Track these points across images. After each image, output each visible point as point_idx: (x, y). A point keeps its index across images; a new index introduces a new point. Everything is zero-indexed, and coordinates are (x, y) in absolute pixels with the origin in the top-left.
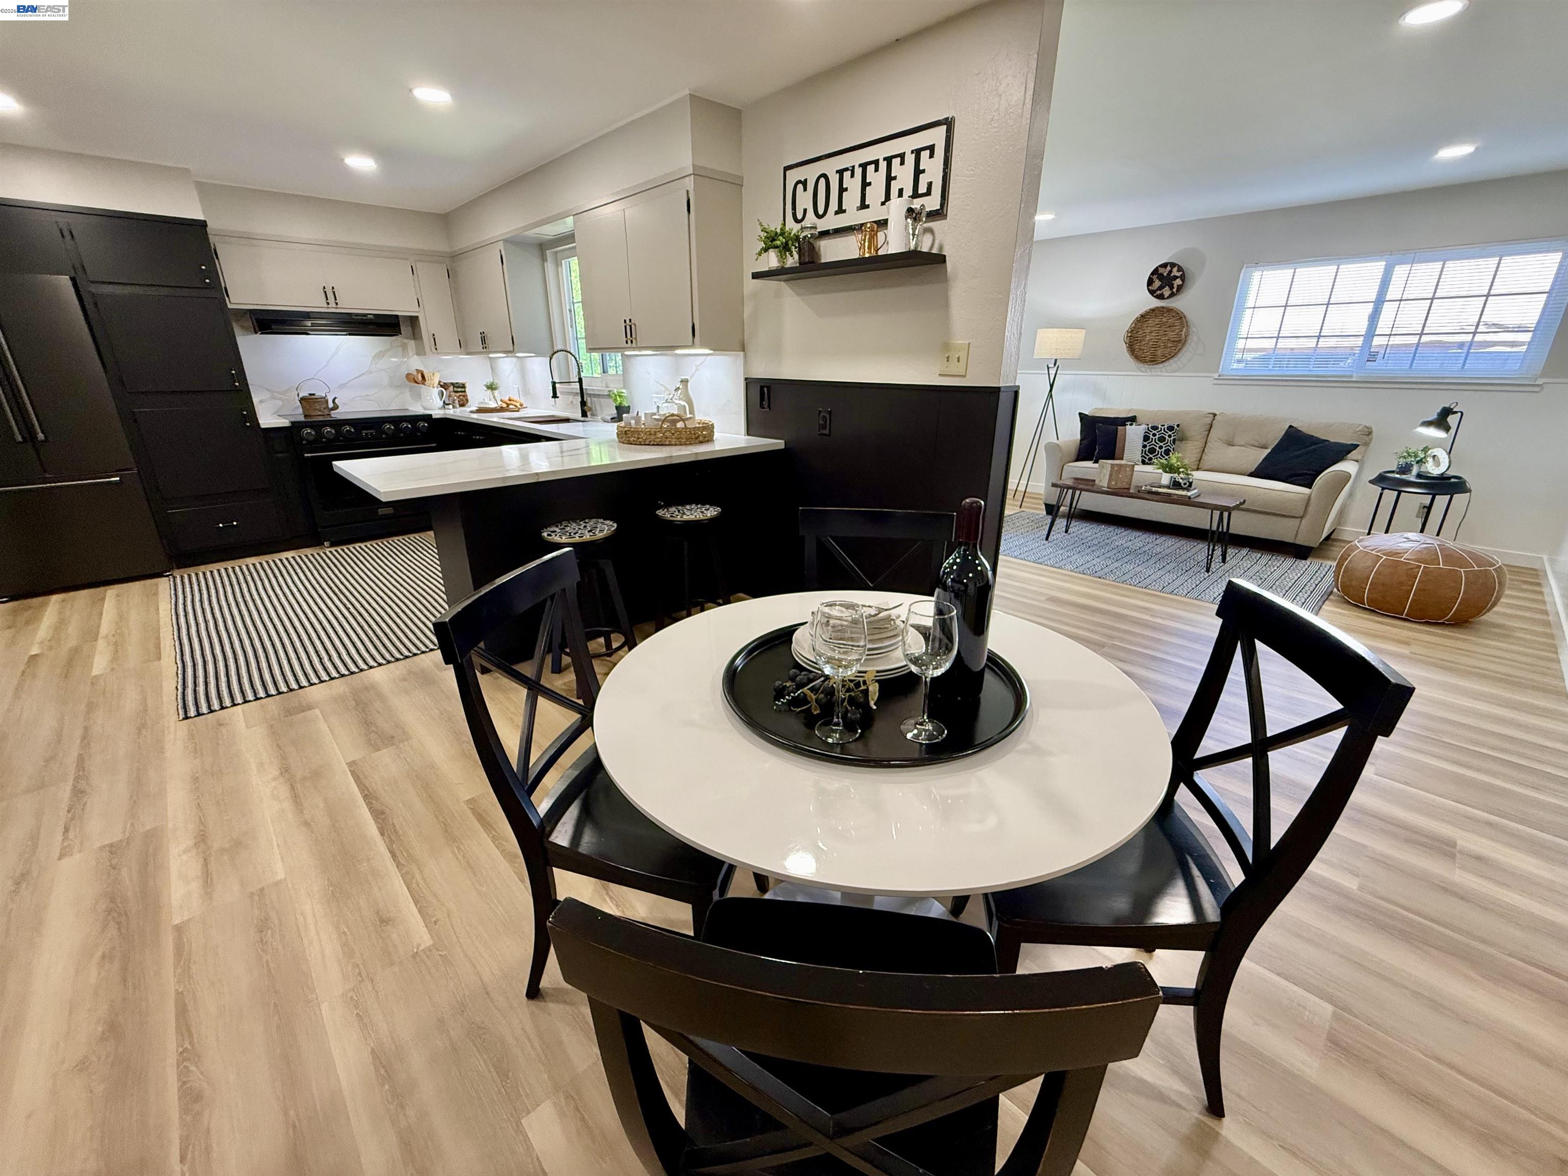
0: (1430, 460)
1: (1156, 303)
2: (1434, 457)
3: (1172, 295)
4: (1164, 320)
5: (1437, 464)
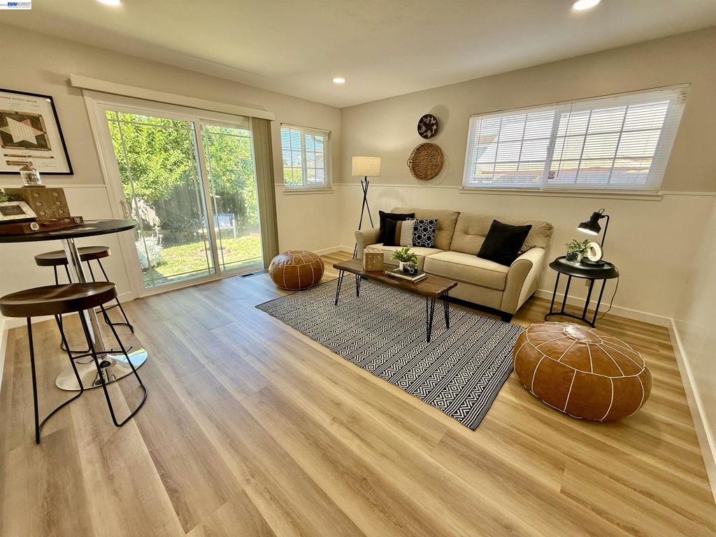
0: (589, 250)
1: (424, 141)
2: (592, 248)
3: (432, 136)
4: (430, 151)
5: (594, 254)
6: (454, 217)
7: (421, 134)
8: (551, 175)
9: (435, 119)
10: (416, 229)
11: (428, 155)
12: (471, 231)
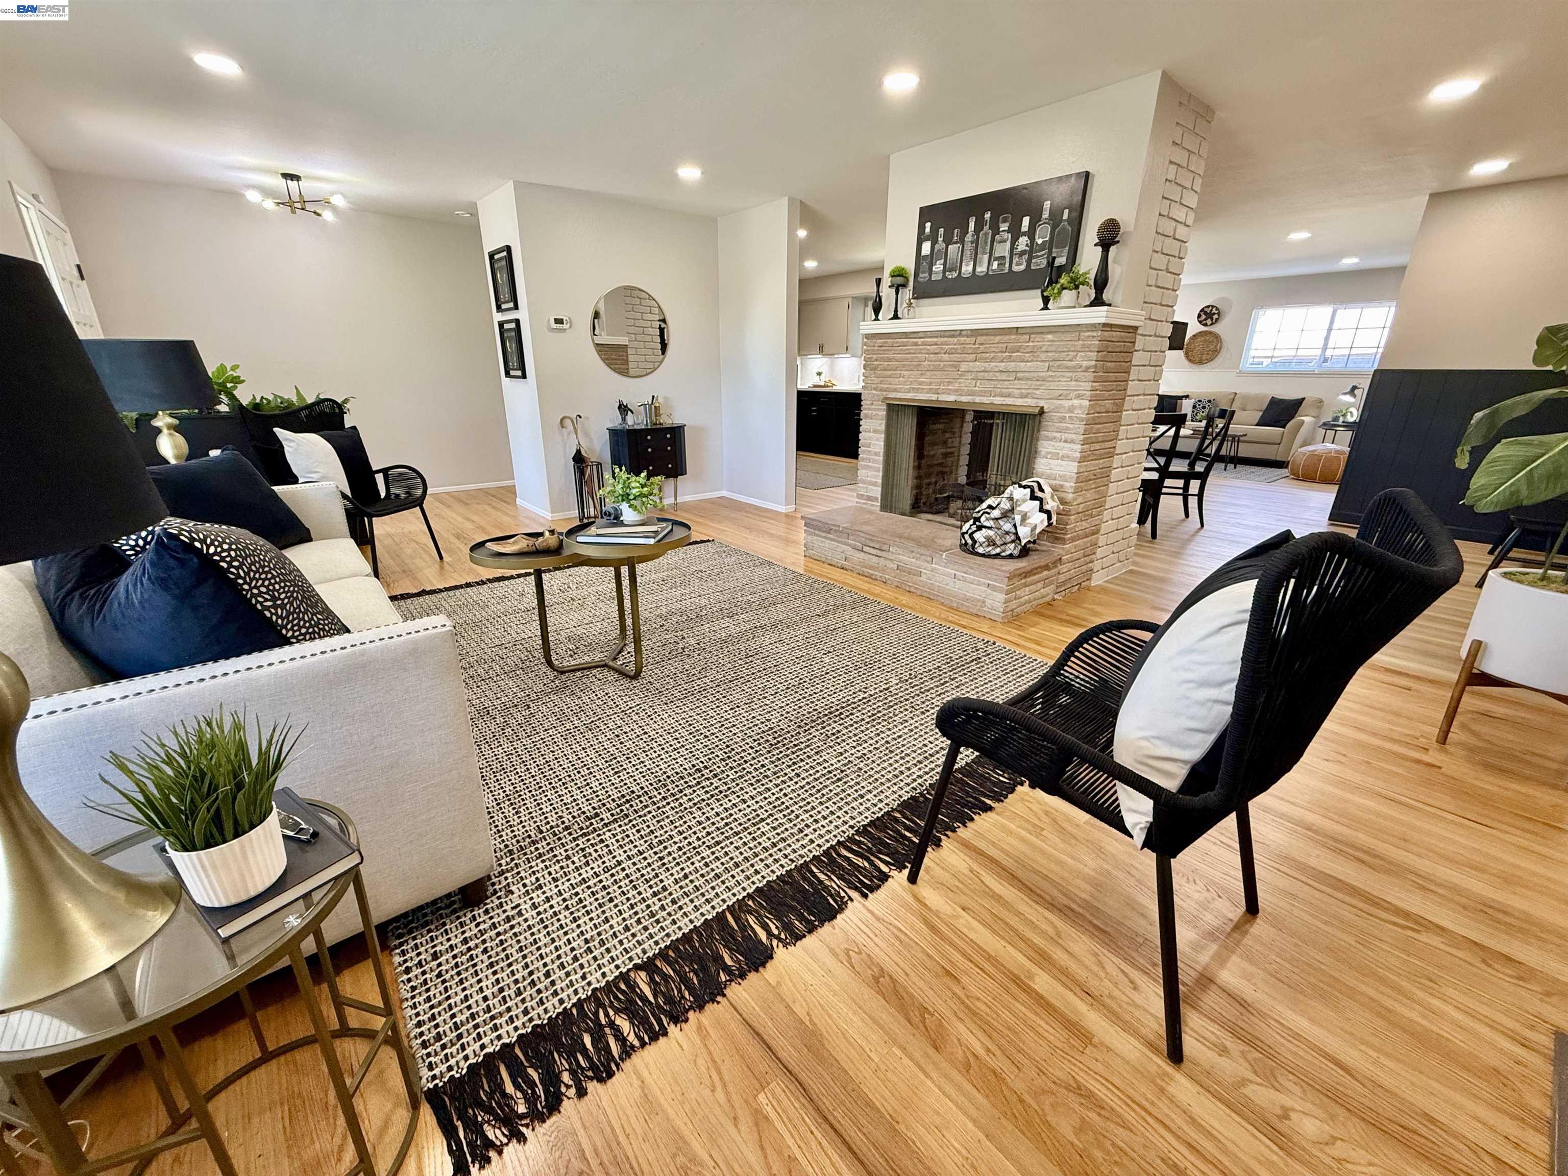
0: (1349, 414)
1: (1203, 328)
2: (1351, 412)
3: (1212, 324)
4: (1207, 338)
6: (1232, 397)
7: (1200, 322)
8: (1326, 360)
9: (1217, 309)
10: (1194, 407)
11: (1206, 341)
12: (1248, 407)
